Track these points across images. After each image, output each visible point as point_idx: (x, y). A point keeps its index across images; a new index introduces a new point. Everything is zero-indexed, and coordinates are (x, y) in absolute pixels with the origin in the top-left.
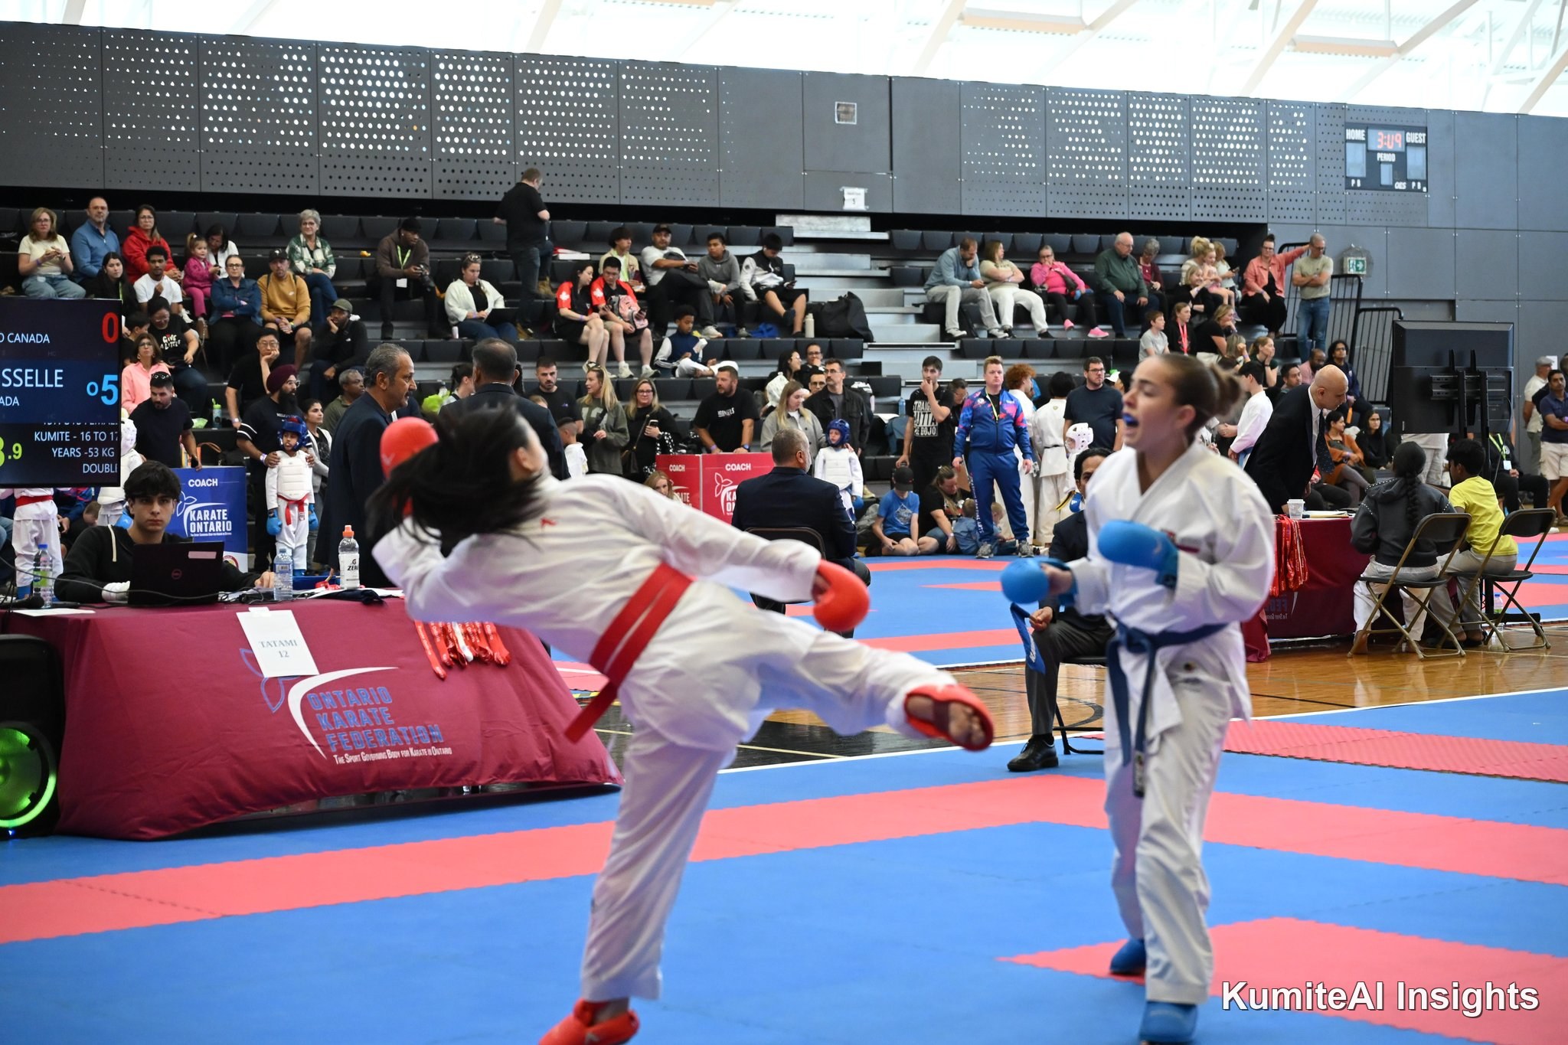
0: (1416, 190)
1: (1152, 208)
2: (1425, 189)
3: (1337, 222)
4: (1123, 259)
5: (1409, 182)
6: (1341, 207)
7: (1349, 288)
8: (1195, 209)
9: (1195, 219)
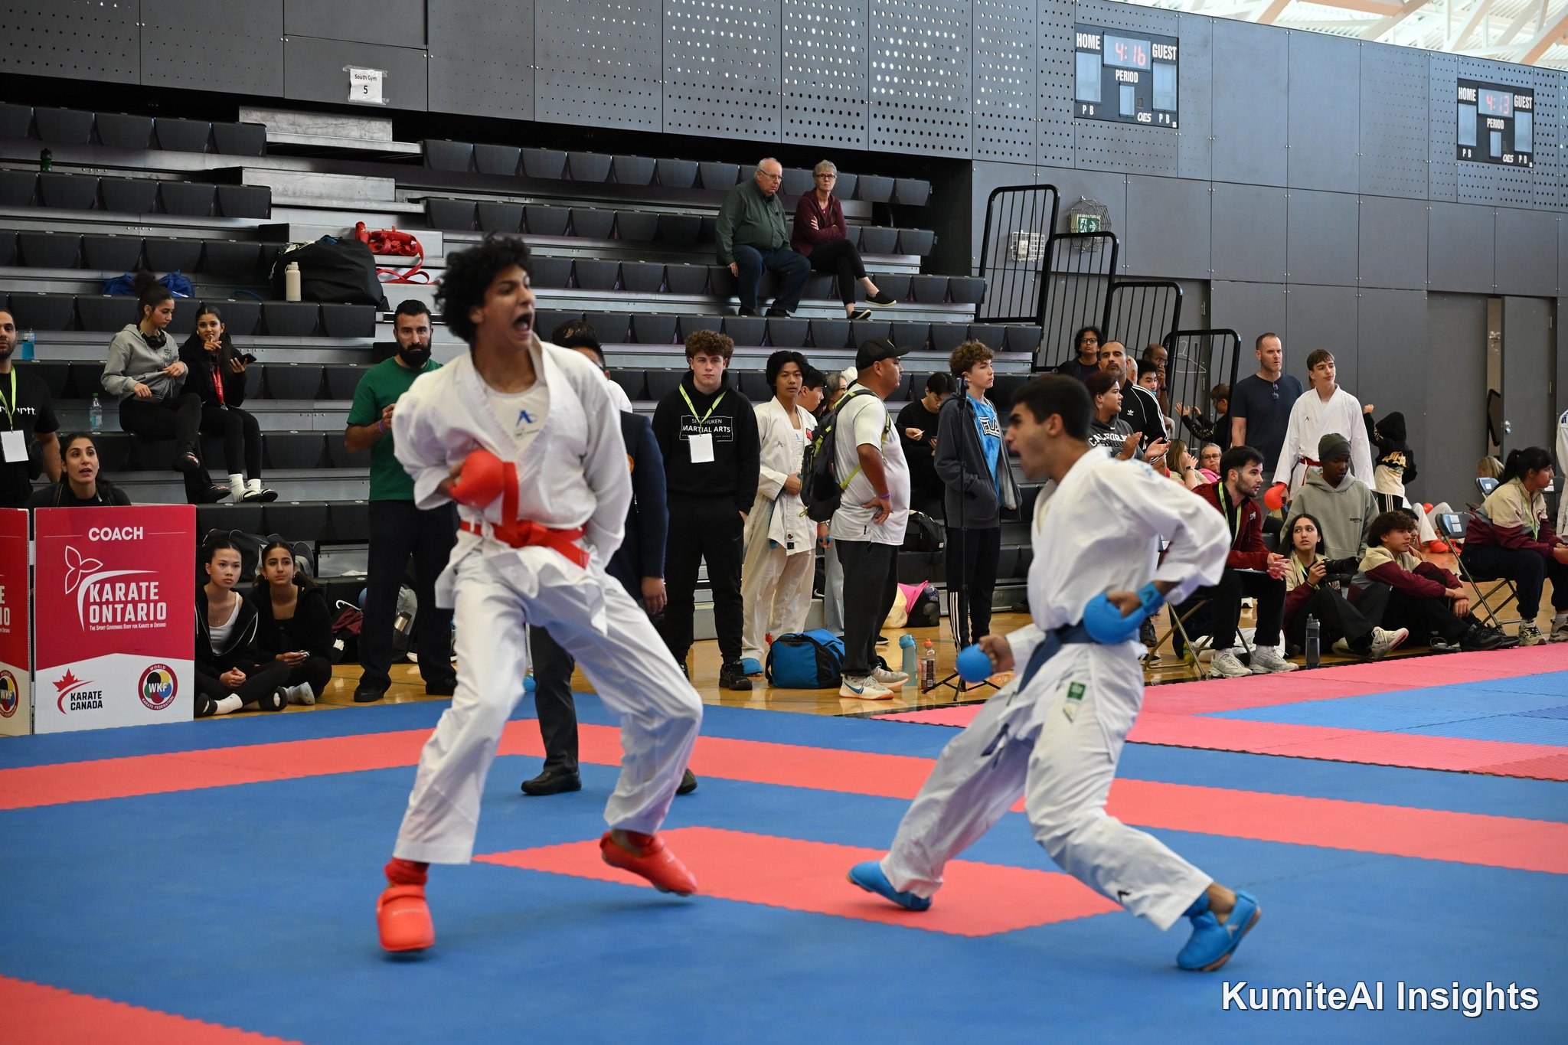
0: (1164, 125)
1: (813, 129)
2: (1175, 125)
3: (1064, 163)
4: (768, 199)
5: (1155, 112)
6: (1069, 142)
7: (1075, 259)
8: (875, 134)
9: (874, 148)
